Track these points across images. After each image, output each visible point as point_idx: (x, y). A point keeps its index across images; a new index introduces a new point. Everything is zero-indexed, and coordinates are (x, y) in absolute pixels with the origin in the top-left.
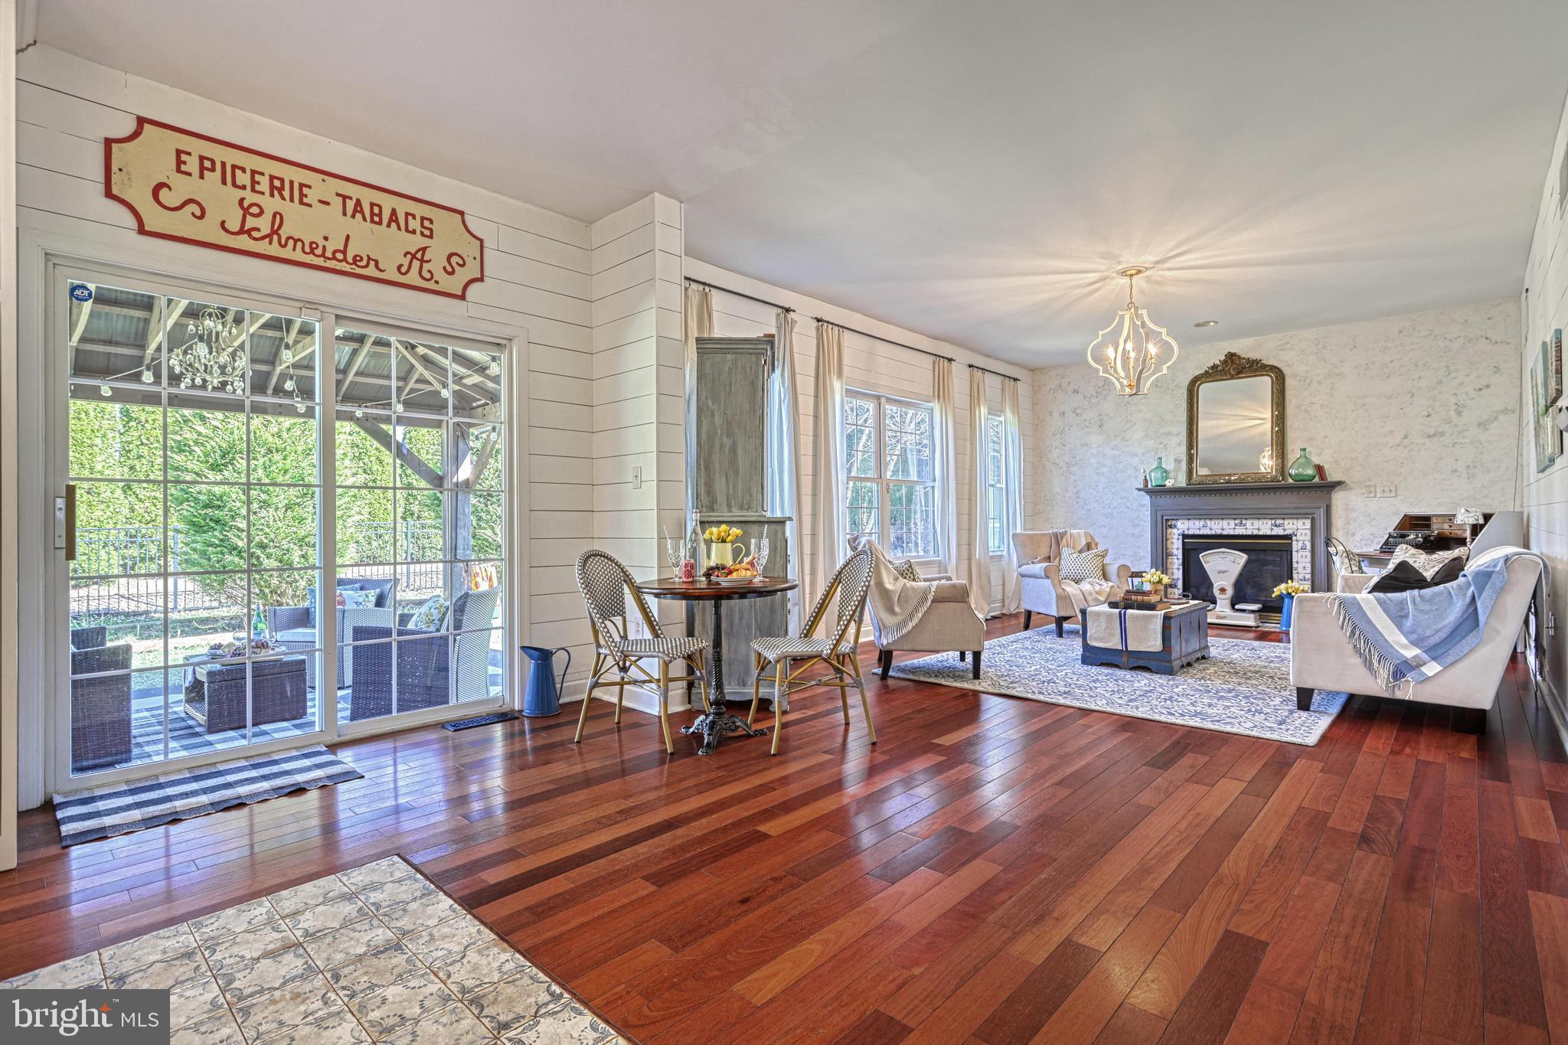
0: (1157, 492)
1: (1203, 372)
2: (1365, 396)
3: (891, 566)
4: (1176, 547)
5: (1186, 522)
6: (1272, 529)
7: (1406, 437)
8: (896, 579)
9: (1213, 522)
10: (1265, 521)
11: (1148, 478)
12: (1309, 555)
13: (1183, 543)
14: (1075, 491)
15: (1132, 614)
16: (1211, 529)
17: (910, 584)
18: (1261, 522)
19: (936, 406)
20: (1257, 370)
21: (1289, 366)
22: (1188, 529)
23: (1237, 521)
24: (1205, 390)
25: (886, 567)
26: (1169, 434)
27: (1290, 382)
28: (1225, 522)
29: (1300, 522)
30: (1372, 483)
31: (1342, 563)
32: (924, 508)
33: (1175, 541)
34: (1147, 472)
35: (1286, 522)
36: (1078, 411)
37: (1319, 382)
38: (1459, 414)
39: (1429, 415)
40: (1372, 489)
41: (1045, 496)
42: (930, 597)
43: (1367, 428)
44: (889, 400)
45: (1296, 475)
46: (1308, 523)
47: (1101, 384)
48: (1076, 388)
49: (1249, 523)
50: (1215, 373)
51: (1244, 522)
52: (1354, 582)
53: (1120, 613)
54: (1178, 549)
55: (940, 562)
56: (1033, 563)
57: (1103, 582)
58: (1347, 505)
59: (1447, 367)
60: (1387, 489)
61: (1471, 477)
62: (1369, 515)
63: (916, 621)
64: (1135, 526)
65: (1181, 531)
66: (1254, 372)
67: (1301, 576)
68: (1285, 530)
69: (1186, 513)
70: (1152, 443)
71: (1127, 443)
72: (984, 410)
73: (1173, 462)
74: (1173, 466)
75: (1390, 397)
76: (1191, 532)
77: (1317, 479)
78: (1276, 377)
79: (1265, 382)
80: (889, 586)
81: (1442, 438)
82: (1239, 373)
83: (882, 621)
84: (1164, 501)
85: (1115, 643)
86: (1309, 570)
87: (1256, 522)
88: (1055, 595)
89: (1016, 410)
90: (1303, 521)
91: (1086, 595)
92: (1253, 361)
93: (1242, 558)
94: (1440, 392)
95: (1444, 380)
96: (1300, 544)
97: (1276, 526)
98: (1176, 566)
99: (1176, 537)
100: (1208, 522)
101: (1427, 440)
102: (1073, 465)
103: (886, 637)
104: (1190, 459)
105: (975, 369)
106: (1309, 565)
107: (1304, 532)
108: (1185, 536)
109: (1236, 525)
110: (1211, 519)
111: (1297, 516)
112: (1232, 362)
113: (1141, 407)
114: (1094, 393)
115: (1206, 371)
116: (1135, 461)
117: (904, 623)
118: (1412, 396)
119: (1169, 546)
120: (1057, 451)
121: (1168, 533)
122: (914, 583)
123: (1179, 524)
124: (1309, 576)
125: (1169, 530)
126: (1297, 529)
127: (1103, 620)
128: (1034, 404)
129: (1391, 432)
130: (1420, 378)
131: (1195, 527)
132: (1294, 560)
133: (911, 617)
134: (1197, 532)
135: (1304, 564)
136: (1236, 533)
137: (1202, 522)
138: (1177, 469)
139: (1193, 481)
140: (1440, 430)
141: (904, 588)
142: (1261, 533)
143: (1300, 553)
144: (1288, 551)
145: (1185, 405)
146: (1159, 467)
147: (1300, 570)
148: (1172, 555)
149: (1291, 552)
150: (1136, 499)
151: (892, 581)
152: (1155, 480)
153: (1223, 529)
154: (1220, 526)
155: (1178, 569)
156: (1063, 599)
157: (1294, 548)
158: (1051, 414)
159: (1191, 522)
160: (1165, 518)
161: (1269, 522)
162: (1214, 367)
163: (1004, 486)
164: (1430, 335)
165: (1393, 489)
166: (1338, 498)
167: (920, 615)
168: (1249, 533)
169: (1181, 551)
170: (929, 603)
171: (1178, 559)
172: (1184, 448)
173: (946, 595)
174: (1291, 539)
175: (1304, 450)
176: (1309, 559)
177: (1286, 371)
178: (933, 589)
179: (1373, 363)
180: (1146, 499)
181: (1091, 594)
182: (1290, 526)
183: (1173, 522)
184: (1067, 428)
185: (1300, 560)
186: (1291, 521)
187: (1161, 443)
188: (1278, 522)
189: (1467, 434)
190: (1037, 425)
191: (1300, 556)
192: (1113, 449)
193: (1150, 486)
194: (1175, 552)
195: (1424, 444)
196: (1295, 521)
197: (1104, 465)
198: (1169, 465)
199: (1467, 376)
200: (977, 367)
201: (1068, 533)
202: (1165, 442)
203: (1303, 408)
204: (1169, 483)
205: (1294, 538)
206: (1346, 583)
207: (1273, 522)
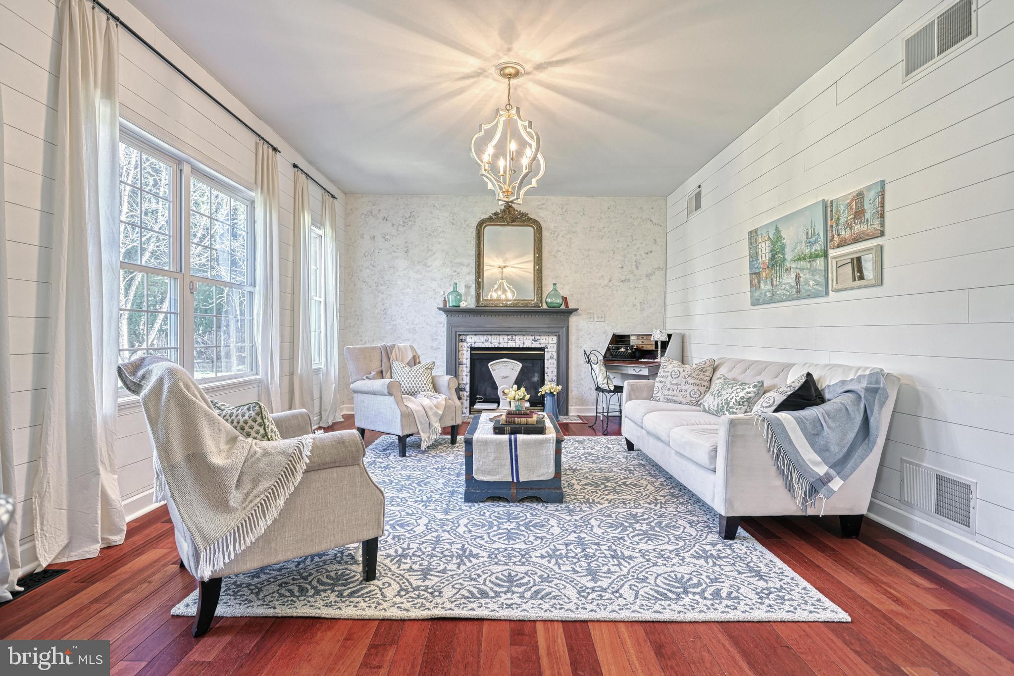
0: (453, 311)
1: (488, 217)
2: (589, 250)
3: (216, 413)
4: (465, 357)
5: (473, 337)
6: (532, 343)
7: (610, 281)
8: (233, 440)
9: (493, 337)
10: (528, 337)
11: (446, 299)
12: (555, 362)
13: (471, 354)
14: (383, 308)
15: (523, 441)
16: (491, 343)
17: (260, 446)
18: (525, 337)
19: (257, 196)
20: (525, 221)
21: (544, 221)
22: (475, 343)
23: (510, 337)
24: (488, 230)
25: (211, 420)
26: (461, 264)
27: (545, 234)
28: (501, 337)
29: (550, 338)
30: (591, 311)
31: (600, 370)
32: (239, 317)
33: (465, 352)
34: (446, 294)
35: (542, 338)
36: (387, 237)
37: (562, 236)
38: (637, 268)
39: (622, 267)
40: (592, 315)
41: (355, 311)
42: (301, 467)
43: (590, 272)
44: (195, 170)
45: (551, 303)
46: (555, 338)
47: (407, 216)
48: (386, 216)
49: (517, 338)
50: (496, 219)
51: (514, 337)
52: (637, 387)
53: (510, 440)
54: (467, 359)
55: (260, 381)
56: (368, 378)
57: (436, 395)
58: (578, 326)
59: (632, 236)
60: (600, 316)
61: (642, 310)
62: (590, 334)
63: (273, 513)
64: (434, 340)
65: (469, 344)
66: (523, 222)
67: (550, 378)
68: (540, 344)
69: (474, 329)
70: (448, 271)
71: (428, 269)
72: (307, 218)
73: (464, 287)
74: (463, 291)
75: (602, 252)
76: (477, 345)
77: (563, 307)
78: (537, 229)
79: (530, 231)
80: (217, 459)
81: (629, 283)
82: (513, 221)
83: (199, 530)
84: (458, 319)
85: (504, 475)
86: (555, 374)
87: (522, 337)
88: (399, 413)
89: (334, 227)
90: (552, 337)
91: (428, 410)
92: (523, 214)
93: (518, 366)
94: (628, 253)
95: (630, 245)
96: (550, 354)
97: (535, 341)
98: (465, 373)
99: (465, 349)
100: (489, 337)
101: (621, 283)
102: (381, 285)
103: (211, 561)
104: (479, 285)
105: (300, 172)
106: (555, 370)
107: (552, 345)
108: (472, 349)
109: (509, 340)
110: (491, 335)
111: (549, 333)
112: (509, 212)
113: (440, 240)
114: (401, 223)
115: (490, 216)
116: (434, 285)
117: (250, 522)
118: (614, 253)
119: (460, 357)
120: (368, 271)
121: (460, 346)
122: (265, 443)
123: (468, 338)
124: (555, 378)
125: (461, 344)
126: (548, 343)
127: (491, 450)
128: (347, 225)
129: (602, 276)
130: (618, 241)
131: (479, 341)
132: (546, 366)
133: (263, 509)
134: (481, 345)
135: (552, 369)
136: (509, 346)
137: (485, 337)
138: (467, 294)
139: (480, 304)
140: (628, 278)
141: (251, 458)
142: (525, 346)
143: (550, 361)
144: (542, 358)
145: (474, 242)
146: (455, 291)
147: (550, 374)
148: (461, 364)
149: (544, 360)
150: (435, 317)
151: (224, 447)
152: (451, 303)
153: (500, 343)
154: (497, 341)
155: (467, 375)
156: (408, 416)
157: (546, 358)
158: (362, 236)
159: (477, 337)
160: (458, 333)
161: (531, 338)
162: (496, 214)
163: (322, 300)
164: (624, 213)
165: (603, 316)
166: (573, 320)
167: (281, 502)
168: (517, 346)
169: (469, 361)
170: (299, 477)
171: (467, 367)
172: (473, 277)
173: (328, 459)
174: (544, 351)
175: (555, 284)
176: (555, 365)
177: (542, 223)
178: (307, 452)
179: (593, 227)
180: (443, 317)
181: (431, 408)
182: (544, 341)
183: (464, 337)
184: (377, 251)
185: (550, 366)
186: (544, 337)
187: (455, 271)
188: (537, 337)
189: (641, 281)
190: (348, 245)
191: (549, 363)
192: (417, 273)
193: (448, 307)
194: (465, 361)
195: (619, 286)
196: (547, 337)
197: (409, 286)
198: (462, 290)
199: (641, 243)
200: (302, 170)
201: (396, 346)
202: (458, 270)
203: (552, 254)
204: (463, 305)
205: (546, 350)
206: (632, 388)
207: (533, 337)
